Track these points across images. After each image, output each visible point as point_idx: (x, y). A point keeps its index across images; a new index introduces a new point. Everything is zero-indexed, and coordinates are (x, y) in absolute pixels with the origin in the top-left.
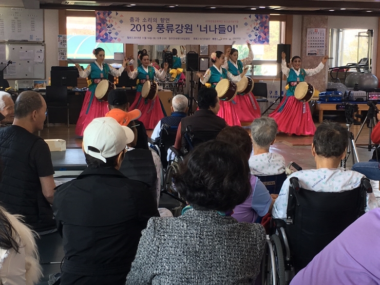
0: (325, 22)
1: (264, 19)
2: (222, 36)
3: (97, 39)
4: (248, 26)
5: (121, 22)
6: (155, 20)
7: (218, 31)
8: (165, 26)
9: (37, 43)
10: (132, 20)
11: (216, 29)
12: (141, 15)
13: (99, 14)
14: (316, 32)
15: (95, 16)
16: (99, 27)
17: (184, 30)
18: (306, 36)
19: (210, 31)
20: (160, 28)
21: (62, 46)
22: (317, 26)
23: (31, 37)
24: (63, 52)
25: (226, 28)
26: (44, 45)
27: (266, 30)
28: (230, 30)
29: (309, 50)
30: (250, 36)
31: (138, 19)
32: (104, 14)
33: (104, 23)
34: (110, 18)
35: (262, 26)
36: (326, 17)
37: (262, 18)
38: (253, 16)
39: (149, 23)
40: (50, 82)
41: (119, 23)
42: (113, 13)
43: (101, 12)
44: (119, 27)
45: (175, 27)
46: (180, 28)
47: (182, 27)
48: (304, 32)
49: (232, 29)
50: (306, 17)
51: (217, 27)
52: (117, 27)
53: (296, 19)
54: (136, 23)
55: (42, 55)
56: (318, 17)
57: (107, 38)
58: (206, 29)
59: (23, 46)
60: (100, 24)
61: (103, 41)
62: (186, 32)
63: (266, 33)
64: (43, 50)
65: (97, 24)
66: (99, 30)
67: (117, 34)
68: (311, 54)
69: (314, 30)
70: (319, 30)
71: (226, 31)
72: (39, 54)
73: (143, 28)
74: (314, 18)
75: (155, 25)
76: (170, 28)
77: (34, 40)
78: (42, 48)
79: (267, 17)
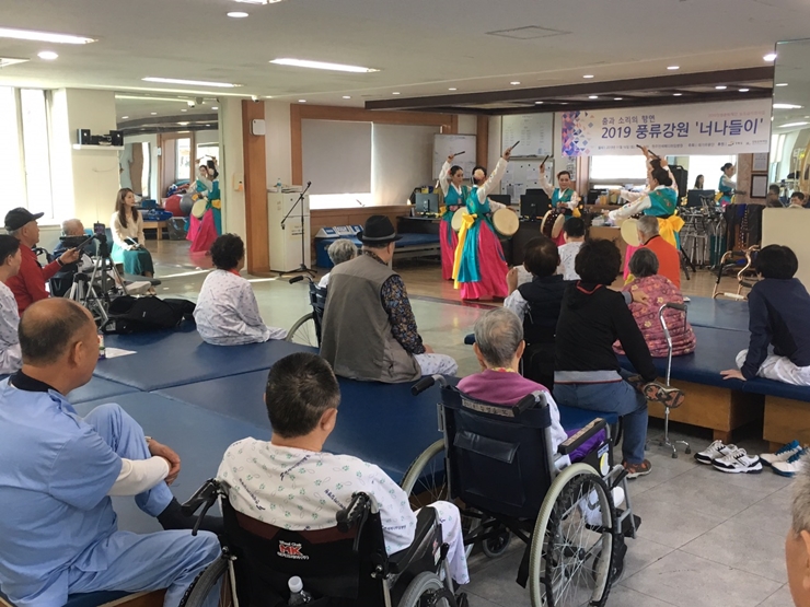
2: (734, 138)
3: (563, 151)
5: (591, 125)
6: (635, 119)
7: (728, 130)
8: (649, 128)
10: (605, 121)
11: (725, 126)
13: (565, 116)
16: (564, 135)
17: (676, 132)
19: (716, 131)
20: (642, 131)
23: (539, 150)
25: (743, 124)
26: (553, 161)
28: (748, 127)
31: (612, 121)
32: (571, 116)
33: (570, 129)
34: (578, 120)
41: (588, 128)
42: (582, 113)
43: (568, 113)
44: (588, 133)
45: (662, 128)
46: (670, 130)
47: (674, 127)
49: (753, 126)
51: (729, 124)
52: (586, 133)
54: (609, 126)
57: (572, 149)
58: (710, 129)
59: (531, 163)
60: (566, 130)
61: (568, 152)
62: (679, 136)
64: (551, 168)
66: (564, 139)
67: (585, 143)
71: (743, 129)
73: (618, 132)
75: (634, 127)
76: (655, 131)
77: (543, 154)
78: (550, 165)
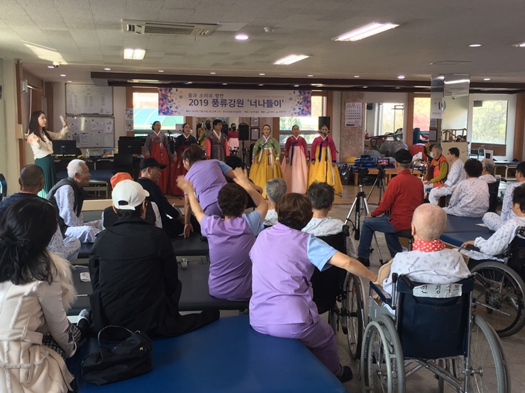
0: (361, 97)
1: (307, 95)
2: (270, 109)
3: (159, 112)
4: (293, 101)
5: (181, 97)
6: (211, 96)
7: (266, 105)
8: (219, 101)
9: (107, 116)
10: (190, 95)
11: (264, 103)
12: (198, 91)
13: (161, 90)
14: (353, 105)
15: (158, 92)
16: (161, 102)
17: (236, 105)
18: (345, 109)
19: (259, 105)
20: (215, 103)
21: (129, 119)
22: (355, 101)
23: (102, 110)
24: (130, 124)
25: (273, 102)
26: (113, 118)
27: (308, 104)
28: (276, 104)
29: (347, 122)
30: (294, 109)
31: (195, 95)
32: (166, 90)
33: (166, 99)
34: (171, 94)
35: (305, 101)
36: (362, 92)
37: (305, 93)
38: (297, 92)
39: (206, 98)
40: (117, 150)
41: (179, 99)
42: (174, 90)
43: (163, 89)
44: (179, 102)
45: (228, 102)
46: (233, 103)
47: (235, 101)
48: (343, 106)
49: (279, 103)
50: (344, 93)
51: (266, 102)
52: (177, 102)
53: (336, 94)
54: (194, 99)
55: (111, 127)
56: (356, 93)
57: (168, 112)
58: (256, 103)
59: (95, 119)
60: (163, 99)
61: (164, 114)
62: (238, 106)
63: (309, 107)
64: (112, 122)
65: (160, 99)
66: (161, 105)
67: (177, 108)
68: (350, 125)
69: (351, 104)
70: (356, 104)
71: (273, 105)
72: (109, 126)
73: (200, 102)
74: (351, 93)
75: (210, 100)
76: (224, 103)
77: (105, 113)
78: (112, 120)
79: (309, 93)
